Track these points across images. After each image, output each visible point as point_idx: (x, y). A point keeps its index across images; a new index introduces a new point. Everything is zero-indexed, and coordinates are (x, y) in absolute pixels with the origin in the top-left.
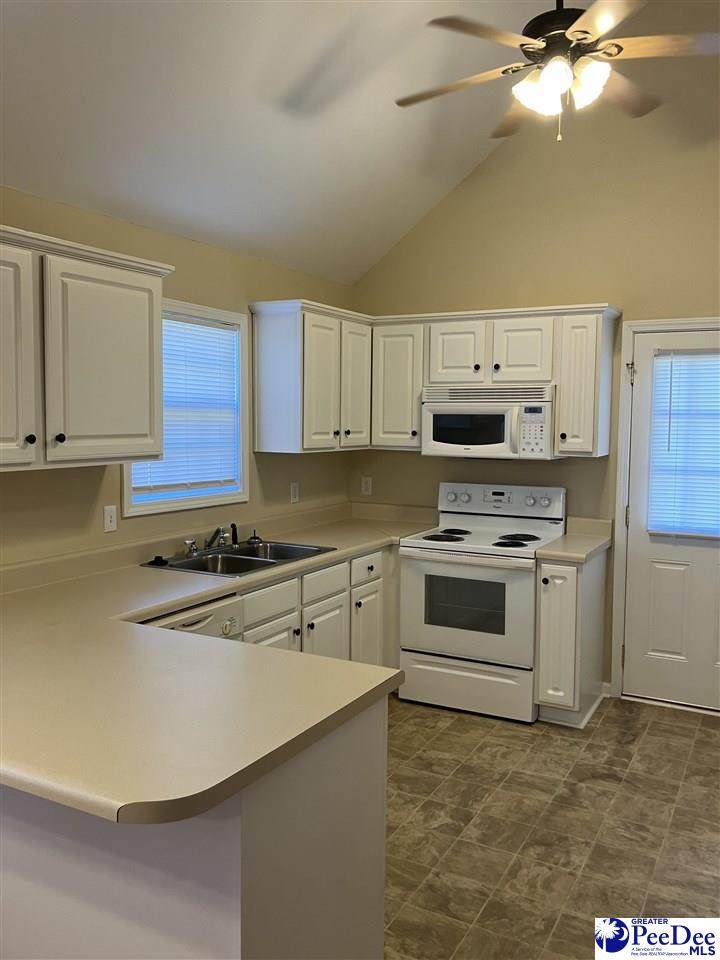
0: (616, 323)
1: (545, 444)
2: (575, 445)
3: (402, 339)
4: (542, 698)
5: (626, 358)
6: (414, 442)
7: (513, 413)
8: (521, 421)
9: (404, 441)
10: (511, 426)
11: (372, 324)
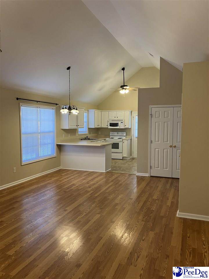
0: (132, 112)
1: (123, 126)
2: (127, 127)
3: (105, 113)
4: (123, 156)
5: (133, 116)
6: (107, 127)
7: (119, 123)
8: (120, 124)
9: (106, 127)
10: (119, 124)
11: (101, 111)
